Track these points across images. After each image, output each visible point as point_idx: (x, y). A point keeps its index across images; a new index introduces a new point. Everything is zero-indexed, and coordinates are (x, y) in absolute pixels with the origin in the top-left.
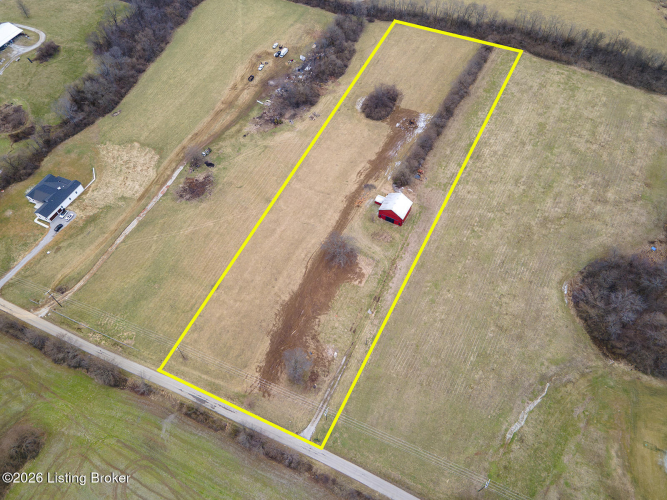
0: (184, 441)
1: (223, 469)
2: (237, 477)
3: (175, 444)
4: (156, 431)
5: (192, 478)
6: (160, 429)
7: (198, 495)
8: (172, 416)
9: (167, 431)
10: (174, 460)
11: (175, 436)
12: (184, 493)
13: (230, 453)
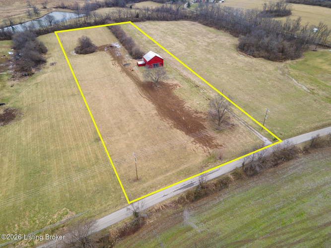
0: (221, 214)
1: (269, 198)
2: (282, 192)
3: (217, 223)
4: (189, 234)
5: (264, 225)
6: (190, 229)
7: (286, 227)
8: (186, 213)
9: (197, 224)
10: (234, 232)
11: (208, 220)
12: (277, 239)
13: (254, 187)
